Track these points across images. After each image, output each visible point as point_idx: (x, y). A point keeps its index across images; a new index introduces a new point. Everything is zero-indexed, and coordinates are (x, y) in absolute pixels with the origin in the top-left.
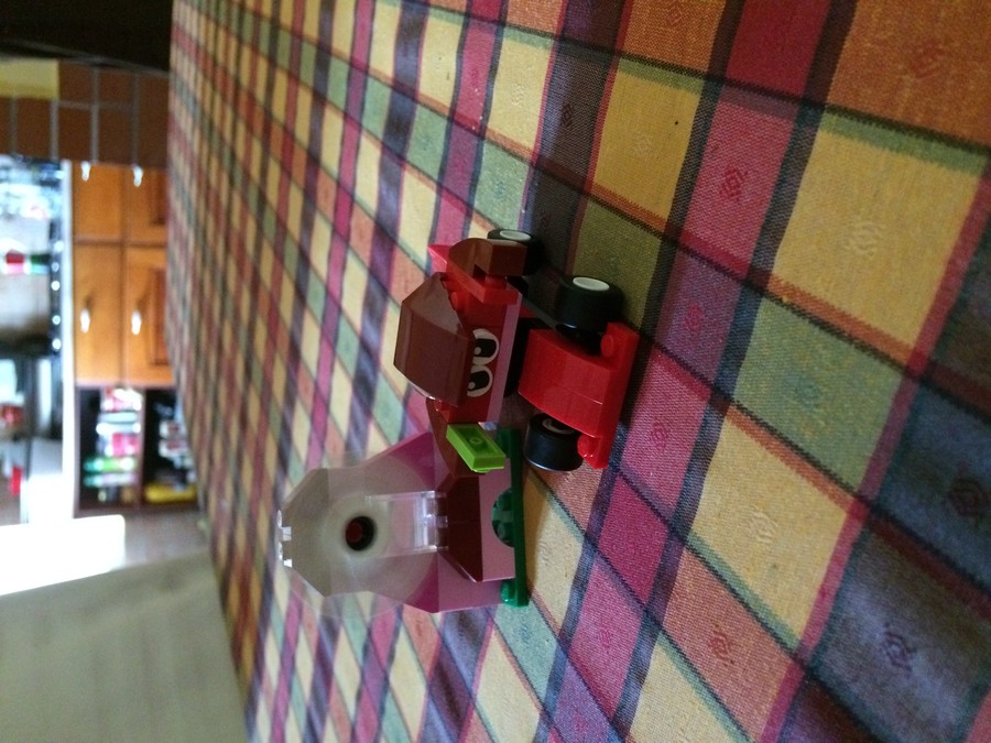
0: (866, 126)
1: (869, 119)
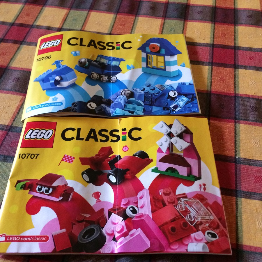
0: (210, 73)
1: (212, 74)
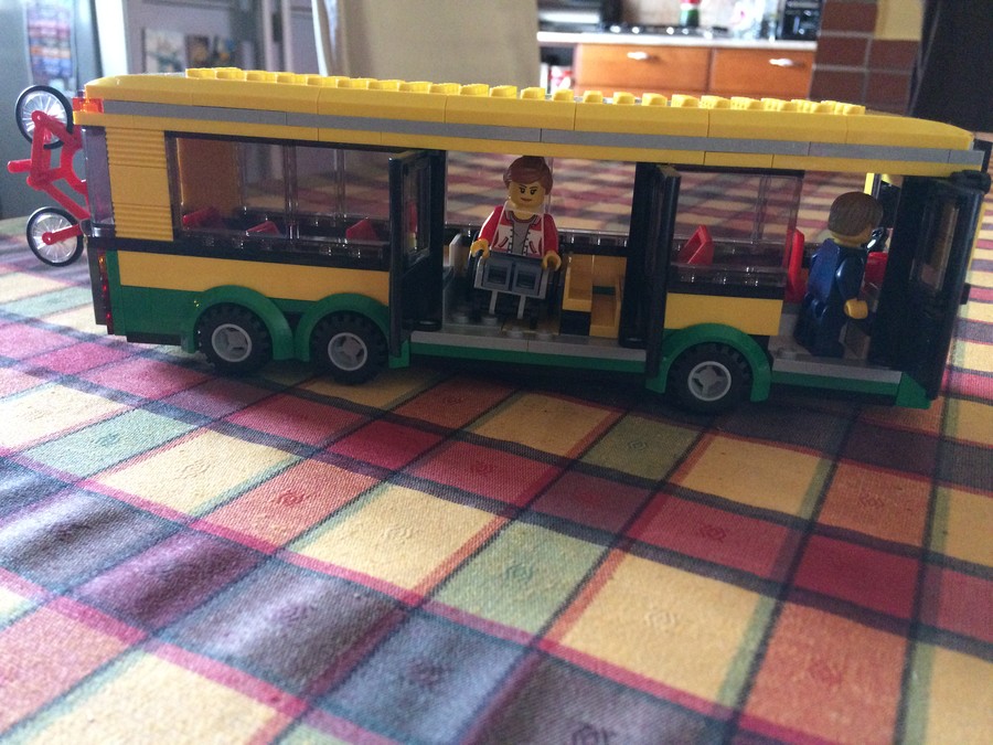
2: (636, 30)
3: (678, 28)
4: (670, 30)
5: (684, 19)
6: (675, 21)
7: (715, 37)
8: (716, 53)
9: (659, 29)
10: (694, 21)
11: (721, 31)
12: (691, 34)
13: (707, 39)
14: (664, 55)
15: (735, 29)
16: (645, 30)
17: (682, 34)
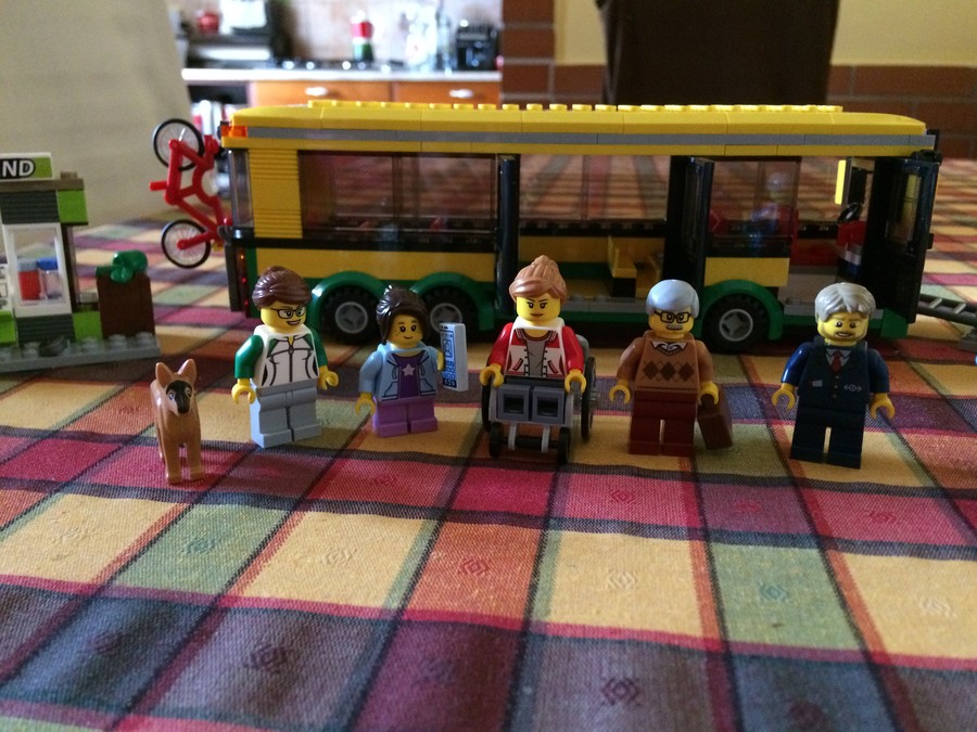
2: (310, 65)
3: (354, 63)
4: (346, 65)
5: (358, 53)
6: (350, 56)
7: (393, 70)
8: (397, 89)
9: (335, 64)
10: (368, 56)
11: (397, 64)
12: (369, 67)
13: (385, 73)
14: (344, 90)
15: (411, 61)
16: (319, 64)
17: (358, 69)
